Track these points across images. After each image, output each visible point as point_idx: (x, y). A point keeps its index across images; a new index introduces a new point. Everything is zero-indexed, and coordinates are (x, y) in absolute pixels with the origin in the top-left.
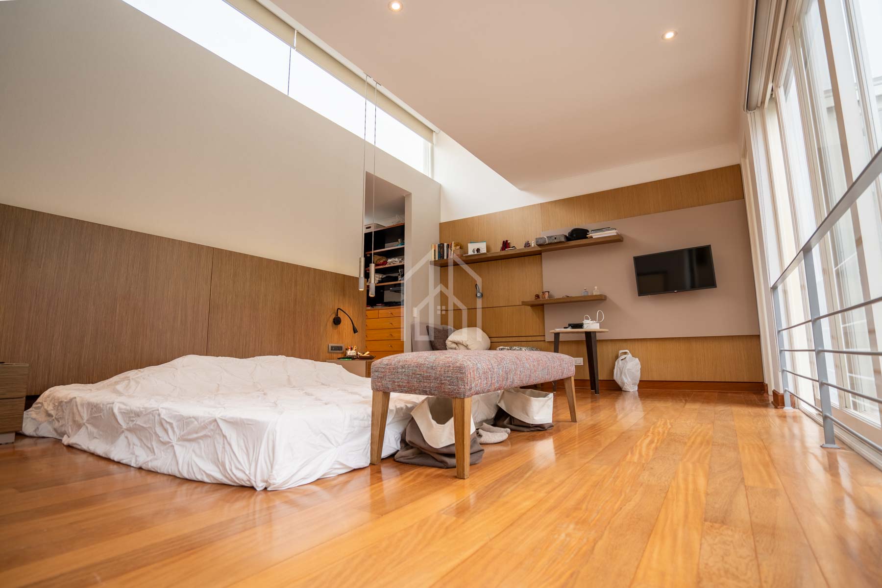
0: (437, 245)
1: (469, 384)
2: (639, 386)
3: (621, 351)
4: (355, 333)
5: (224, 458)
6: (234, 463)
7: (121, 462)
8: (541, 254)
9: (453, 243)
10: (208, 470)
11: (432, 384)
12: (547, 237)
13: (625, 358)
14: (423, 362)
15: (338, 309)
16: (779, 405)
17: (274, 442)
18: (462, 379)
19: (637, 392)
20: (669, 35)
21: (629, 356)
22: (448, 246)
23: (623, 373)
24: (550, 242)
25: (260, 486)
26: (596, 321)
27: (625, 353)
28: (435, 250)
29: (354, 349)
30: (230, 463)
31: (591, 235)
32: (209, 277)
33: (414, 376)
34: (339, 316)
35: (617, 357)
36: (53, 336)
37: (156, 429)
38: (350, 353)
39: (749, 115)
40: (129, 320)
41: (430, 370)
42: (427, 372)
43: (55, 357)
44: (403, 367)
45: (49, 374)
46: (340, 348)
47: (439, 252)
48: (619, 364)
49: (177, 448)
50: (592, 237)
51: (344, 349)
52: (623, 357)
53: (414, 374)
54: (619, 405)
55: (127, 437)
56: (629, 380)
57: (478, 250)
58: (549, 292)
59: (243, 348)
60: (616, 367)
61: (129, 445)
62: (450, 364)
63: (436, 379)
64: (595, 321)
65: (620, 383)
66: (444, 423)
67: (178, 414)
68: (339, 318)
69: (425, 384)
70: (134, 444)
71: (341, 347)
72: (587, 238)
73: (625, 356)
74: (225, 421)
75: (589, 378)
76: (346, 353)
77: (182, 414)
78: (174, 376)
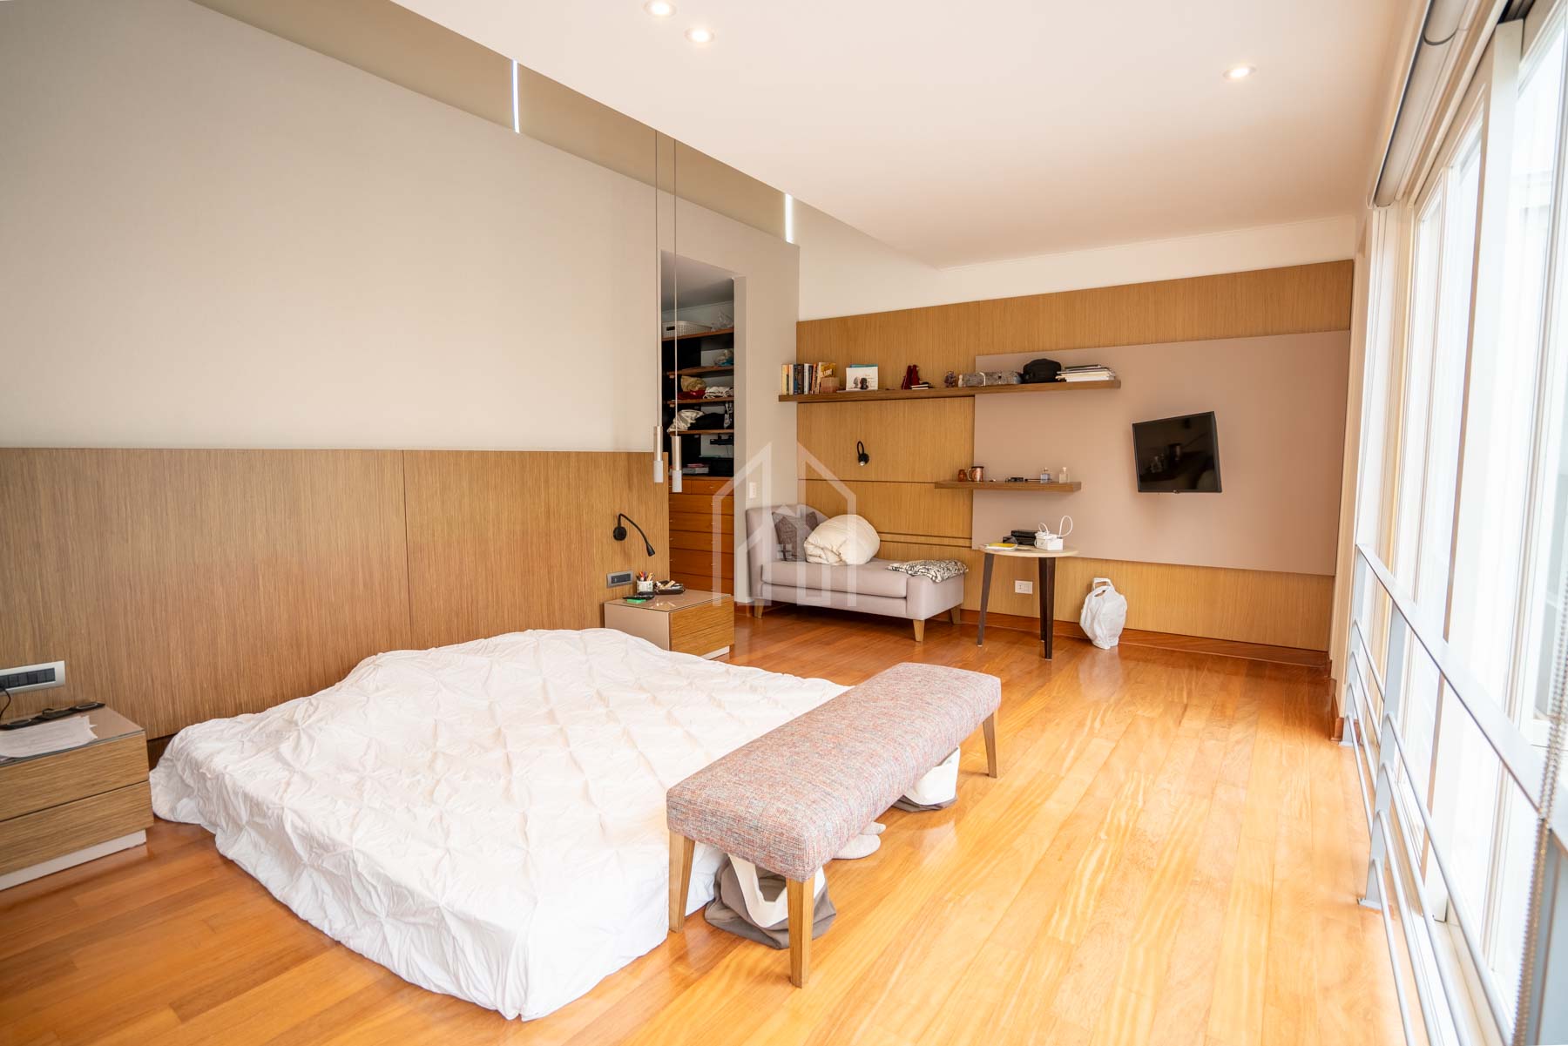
0: (791, 367)
1: (811, 863)
2: (1121, 638)
3: (1097, 580)
4: (650, 554)
5: (458, 969)
6: (472, 982)
7: (310, 922)
8: (974, 396)
9: (820, 364)
10: (435, 978)
11: (756, 853)
12: (986, 374)
13: (1104, 591)
14: (743, 814)
15: (621, 515)
16: (1333, 736)
17: (526, 961)
18: (800, 858)
19: (1117, 648)
20: (1239, 73)
21: (1110, 589)
22: (811, 368)
23: (1096, 621)
24: (989, 383)
25: (510, 1015)
26: (1058, 534)
27: (1104, 583)
28: (788, 376)
29: (650, 577)
30: (467, 979)
31: (1063, 376)
32: (402, 504)
33: (729, 833)
34: (622, 525)
35: (1089, 589)
36: (169, 645)
37: (353, 882)
38: (645, 586)
39: (1375, 214)
40: (282, 597)
41: (753, 832)
42: (749, 834)
43: (178, 675)
44: (713, 815)
45: (174, 703)
46: (624, 579)
47: (795, 379)
48: (1091, 601)
49: (388, 929)
50: (1064, 380)
51: (633, 577)
52: (1099, 590)
53: (730, 830)
54: (1084, 667)
55: (310, 876)
56: (1105, 632)
57: (864, 381)
58: (982, 467)
59: (468, 607)
60: (1085, 606)
61: (317, 892)
62: (784, 832)
63: (763, 848)
64: (1055, 536)
65: (1089, 635)
66: (774, 900)
67: (382, 871)
68: (623, 528)
69: (747, 850)
70: (323, 892)
71: (629, 575)
72: (1057, 381)
73: (1104, 588)
74: (452, 913)
75: (1039, 617)
76: (635, 586)
77: (389, 875)
78: (366, 715)
